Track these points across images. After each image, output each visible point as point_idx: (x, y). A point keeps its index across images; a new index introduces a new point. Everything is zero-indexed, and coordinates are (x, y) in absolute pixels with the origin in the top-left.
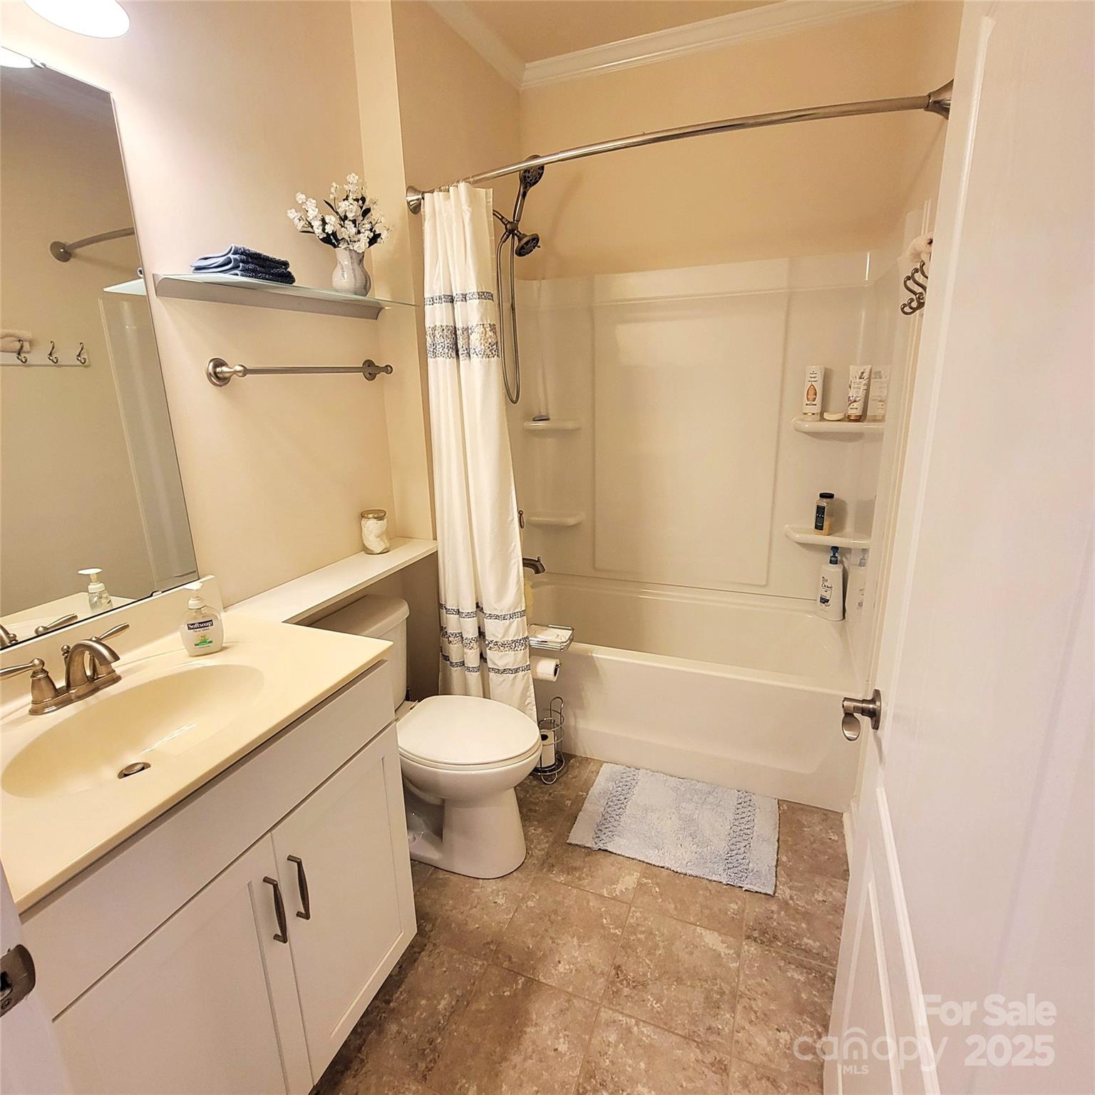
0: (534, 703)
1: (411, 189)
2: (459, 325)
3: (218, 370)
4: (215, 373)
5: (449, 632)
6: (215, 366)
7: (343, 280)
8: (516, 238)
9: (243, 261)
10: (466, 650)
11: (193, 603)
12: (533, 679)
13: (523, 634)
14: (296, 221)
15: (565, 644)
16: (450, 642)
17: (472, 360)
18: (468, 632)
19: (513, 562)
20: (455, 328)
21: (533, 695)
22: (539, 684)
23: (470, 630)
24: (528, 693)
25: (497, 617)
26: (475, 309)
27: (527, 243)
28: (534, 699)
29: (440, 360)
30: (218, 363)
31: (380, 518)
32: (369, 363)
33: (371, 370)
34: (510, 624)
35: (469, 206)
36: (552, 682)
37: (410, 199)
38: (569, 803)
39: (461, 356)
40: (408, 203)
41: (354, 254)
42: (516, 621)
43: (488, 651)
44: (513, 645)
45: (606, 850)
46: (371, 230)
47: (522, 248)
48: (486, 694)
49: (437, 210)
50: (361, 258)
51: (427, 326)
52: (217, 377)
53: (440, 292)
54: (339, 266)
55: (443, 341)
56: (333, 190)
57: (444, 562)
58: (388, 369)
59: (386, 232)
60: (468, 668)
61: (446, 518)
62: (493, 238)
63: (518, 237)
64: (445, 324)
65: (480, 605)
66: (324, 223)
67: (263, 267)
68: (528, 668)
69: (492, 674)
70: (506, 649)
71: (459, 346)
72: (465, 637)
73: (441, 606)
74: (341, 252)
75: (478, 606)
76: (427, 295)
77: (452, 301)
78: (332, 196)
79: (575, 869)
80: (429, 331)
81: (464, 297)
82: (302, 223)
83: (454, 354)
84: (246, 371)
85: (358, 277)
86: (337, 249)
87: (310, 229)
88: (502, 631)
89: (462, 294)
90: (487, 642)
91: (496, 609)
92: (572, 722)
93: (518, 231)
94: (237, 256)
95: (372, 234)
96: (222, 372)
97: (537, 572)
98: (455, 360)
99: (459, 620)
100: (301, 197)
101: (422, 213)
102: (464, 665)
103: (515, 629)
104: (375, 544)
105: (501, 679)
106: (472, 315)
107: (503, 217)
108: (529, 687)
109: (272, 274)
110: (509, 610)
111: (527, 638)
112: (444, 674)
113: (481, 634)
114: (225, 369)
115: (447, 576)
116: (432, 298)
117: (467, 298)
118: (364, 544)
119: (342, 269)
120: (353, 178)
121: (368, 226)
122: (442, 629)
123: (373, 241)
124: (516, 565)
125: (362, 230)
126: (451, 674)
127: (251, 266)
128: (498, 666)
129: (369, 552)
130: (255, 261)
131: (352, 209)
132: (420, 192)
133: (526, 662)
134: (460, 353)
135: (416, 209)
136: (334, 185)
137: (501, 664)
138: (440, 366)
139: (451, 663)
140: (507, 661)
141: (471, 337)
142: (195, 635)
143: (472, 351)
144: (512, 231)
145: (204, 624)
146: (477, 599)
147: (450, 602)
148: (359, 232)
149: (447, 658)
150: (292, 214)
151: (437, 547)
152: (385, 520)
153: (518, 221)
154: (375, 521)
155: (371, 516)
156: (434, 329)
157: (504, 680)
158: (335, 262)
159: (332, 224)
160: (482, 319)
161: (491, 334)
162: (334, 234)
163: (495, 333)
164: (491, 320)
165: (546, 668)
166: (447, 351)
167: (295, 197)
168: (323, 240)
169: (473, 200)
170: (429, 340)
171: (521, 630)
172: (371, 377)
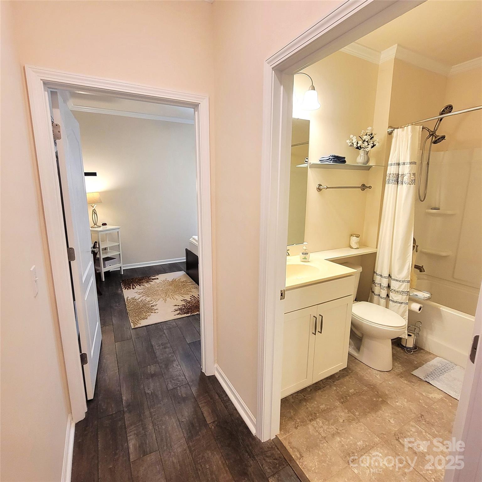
0: (407, 318)
1: (390, 127)
2: (400, 173)
3: (320, 187)
4: (319, 188)
5: (376, 282)
6: (319, 186)
7: (360, 159)
8: (434, 137)
9: (333, 159)
10: (381, 290)
11: (304, 248)
12: (409, 310)
13: (407, 290)
14: (349, 143)
15: (426, 298)
16: (376, 286)
17: (403, 185)
18: (384, 284)
19: (407, 261)
20: (398, 174)
21: (407, 315)
22: (411, 312)
23: (384, 283)
24: (405, 314)
25: (397, 280)
26: (408, 168)
27: (438, 139)
28: (407, 317)
29: (390, 185)
30: (320, 185)
31: (357, 237)
32: (363, 185)
33: (363, 187)
34: (402, 285)
35: (412, 133)
36: (417, 313)
37: (388, 130)
38: (416, 363)
39: (399, 184)
40: (388, 132)
41: (365, 152)
42: (405, 284)
43: (391, 293)
44: (402, 293)
45: (429, 383)
46: (373, 144)
47: (436, 141)
48: (387, 306)
49: (398, 134)
50: (367, 153)
51: (387, 173)
52: (319, 189)
53: (395, 162)
54: (360, 155)
55: (393, 178)
56: (362, 133)
57: (379, 256)
58: (370, 187)
59: (378, 144)
60: (381, 297)
61: (382, 240)
62: (420, 142)
63: (435, 136)
64: (394, 173)
65: (390, 275)
66: (358, 143)
67: (338, 159)
68: (407, 303)
69: (391, 302)
70: (398, 294)
71: (399, 180)
72: (382, 285)
73: (374, 272)
74: (361, 152)
75: (389, 275)
76: (389, 163)
77: (399, 165)
78: (361, 134)
79: (412, 382)
80: (388, 175)
81: (404, 164)
82: (351, 143)
83: (396, 183)
84: (327, 188)
85: (365, 158)
86: (360, 150)
87: (353, 145)
88: (398, 286)
89: (403, 163)
90: (391, 289)
91: (397, 277)
92: (425, 334)
93: (435, 134)
94: (332, 157)
95: (373, 145)
96: (320, 188)
97: (421, 271)
98: (396, 185)
99: (381, 279)
100: (351, 136)
101: (393, 135)
102: (379, 296)
103: (404, 287)
104: (354, 245)
105: (394, 305)
106: (406, 170)
107: (429, 130)
108: (406, 311)
109: (340, 161)
110: (403, 279)
111: (409, 291)
112: (371, 298)
113: (389, 286)
114: (321, 187)
115: (379, 262)
116: (391, 164)
117: (405, 164)
118: (350, 245)
119: (361, 156)
120: (369, 128)
121: (372, 142)
122: (373, 282)
123: (372, 147)
124: (409, 262)
125: (370, 144)
126: (374, 298)
127: (335, 160)
128: (393, 299)
129: (352, 248)
130: (337, 158)
131: (367, 138)
132: (393, 128)
133: (407, 301)
134: (399, 183)
135: (390, 134)
136: (363, 131)
137: (395, 299)
138: (390, 188)
139: (375, 294)
140: (398, 299)
141: (404, 177)
142: (304, 256)
143: (404, 182)
144: (432, 134)
145: (306, 254)
146: (390, 273)
147: (378, 271)
148: (368, 145)
149: (373, 292)
150: (348, 141)
151: (377, 251)
152: (359, 238)
153: (436, 130)
154: (356, 237)
155: (355, 236)
156: (390, 174)
157: (395, 306)
158: (358, 154)
159: (360, 143)
160: (410, 171)
161: (413, 176)
162: (360, 146)
163: (415, 176)
164: (413, 171)
165: (415, 307)
166: (394, 182)
167: (350, 136)
168: (356, 148)
169: (413, 131)
170: (387, 178)
171: (407, 288)
172: (363, 190)
